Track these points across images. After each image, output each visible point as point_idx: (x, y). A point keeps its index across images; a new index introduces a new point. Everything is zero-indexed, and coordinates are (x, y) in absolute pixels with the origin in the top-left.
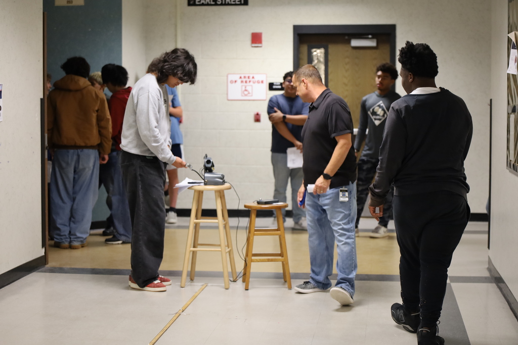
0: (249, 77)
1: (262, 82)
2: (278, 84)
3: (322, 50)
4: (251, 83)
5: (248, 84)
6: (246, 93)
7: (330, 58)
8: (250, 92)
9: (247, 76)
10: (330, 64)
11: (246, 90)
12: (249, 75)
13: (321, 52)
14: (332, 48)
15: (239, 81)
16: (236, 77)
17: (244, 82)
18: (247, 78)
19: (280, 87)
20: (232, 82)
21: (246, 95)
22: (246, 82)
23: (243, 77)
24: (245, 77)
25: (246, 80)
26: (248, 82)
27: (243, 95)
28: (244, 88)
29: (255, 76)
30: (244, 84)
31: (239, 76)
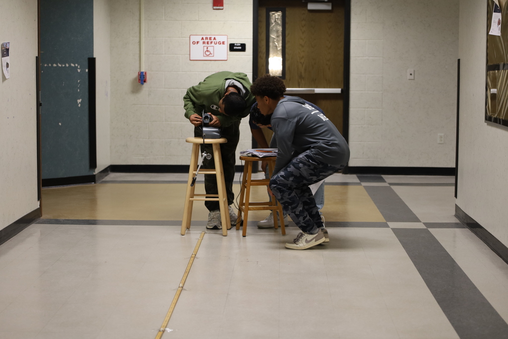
0: (210, 38)
1: (223, 43)
2: (238, 45)
3: (280, 13)
4: (213, 44)
5: (210, 45)
6: (208, 53)
7: (287, 20)
8: (212, 53)
9: (209, 37)
10: (287, 26)
11: (207, 51)
12: (210, 36)
13: (279, 15)
14: (289, 11)
15: (201, 42)
16: (199, 38)
17: (206, 43)
18: (209, 39)
19: (240, 48)
20: (194, 43)
21: (208, 55)
22: (208, 43)
23: (204, 38)
24: (207, 38)
25: (208, 41)
26: (210, 43)
27: (205, 55)
28: (205, 49)
29: (216, 37)
30: (206, 45)
31: (201, 37)
